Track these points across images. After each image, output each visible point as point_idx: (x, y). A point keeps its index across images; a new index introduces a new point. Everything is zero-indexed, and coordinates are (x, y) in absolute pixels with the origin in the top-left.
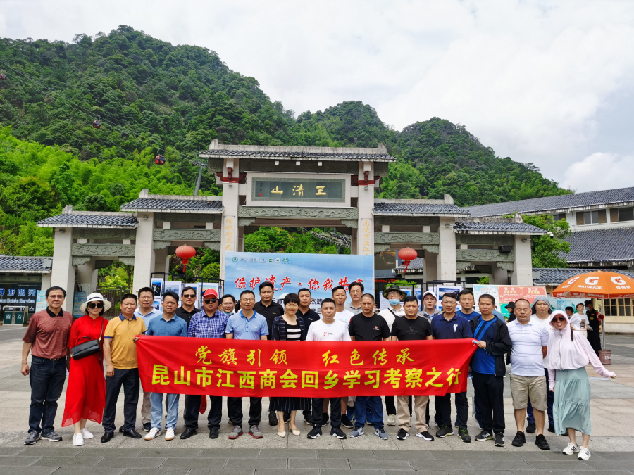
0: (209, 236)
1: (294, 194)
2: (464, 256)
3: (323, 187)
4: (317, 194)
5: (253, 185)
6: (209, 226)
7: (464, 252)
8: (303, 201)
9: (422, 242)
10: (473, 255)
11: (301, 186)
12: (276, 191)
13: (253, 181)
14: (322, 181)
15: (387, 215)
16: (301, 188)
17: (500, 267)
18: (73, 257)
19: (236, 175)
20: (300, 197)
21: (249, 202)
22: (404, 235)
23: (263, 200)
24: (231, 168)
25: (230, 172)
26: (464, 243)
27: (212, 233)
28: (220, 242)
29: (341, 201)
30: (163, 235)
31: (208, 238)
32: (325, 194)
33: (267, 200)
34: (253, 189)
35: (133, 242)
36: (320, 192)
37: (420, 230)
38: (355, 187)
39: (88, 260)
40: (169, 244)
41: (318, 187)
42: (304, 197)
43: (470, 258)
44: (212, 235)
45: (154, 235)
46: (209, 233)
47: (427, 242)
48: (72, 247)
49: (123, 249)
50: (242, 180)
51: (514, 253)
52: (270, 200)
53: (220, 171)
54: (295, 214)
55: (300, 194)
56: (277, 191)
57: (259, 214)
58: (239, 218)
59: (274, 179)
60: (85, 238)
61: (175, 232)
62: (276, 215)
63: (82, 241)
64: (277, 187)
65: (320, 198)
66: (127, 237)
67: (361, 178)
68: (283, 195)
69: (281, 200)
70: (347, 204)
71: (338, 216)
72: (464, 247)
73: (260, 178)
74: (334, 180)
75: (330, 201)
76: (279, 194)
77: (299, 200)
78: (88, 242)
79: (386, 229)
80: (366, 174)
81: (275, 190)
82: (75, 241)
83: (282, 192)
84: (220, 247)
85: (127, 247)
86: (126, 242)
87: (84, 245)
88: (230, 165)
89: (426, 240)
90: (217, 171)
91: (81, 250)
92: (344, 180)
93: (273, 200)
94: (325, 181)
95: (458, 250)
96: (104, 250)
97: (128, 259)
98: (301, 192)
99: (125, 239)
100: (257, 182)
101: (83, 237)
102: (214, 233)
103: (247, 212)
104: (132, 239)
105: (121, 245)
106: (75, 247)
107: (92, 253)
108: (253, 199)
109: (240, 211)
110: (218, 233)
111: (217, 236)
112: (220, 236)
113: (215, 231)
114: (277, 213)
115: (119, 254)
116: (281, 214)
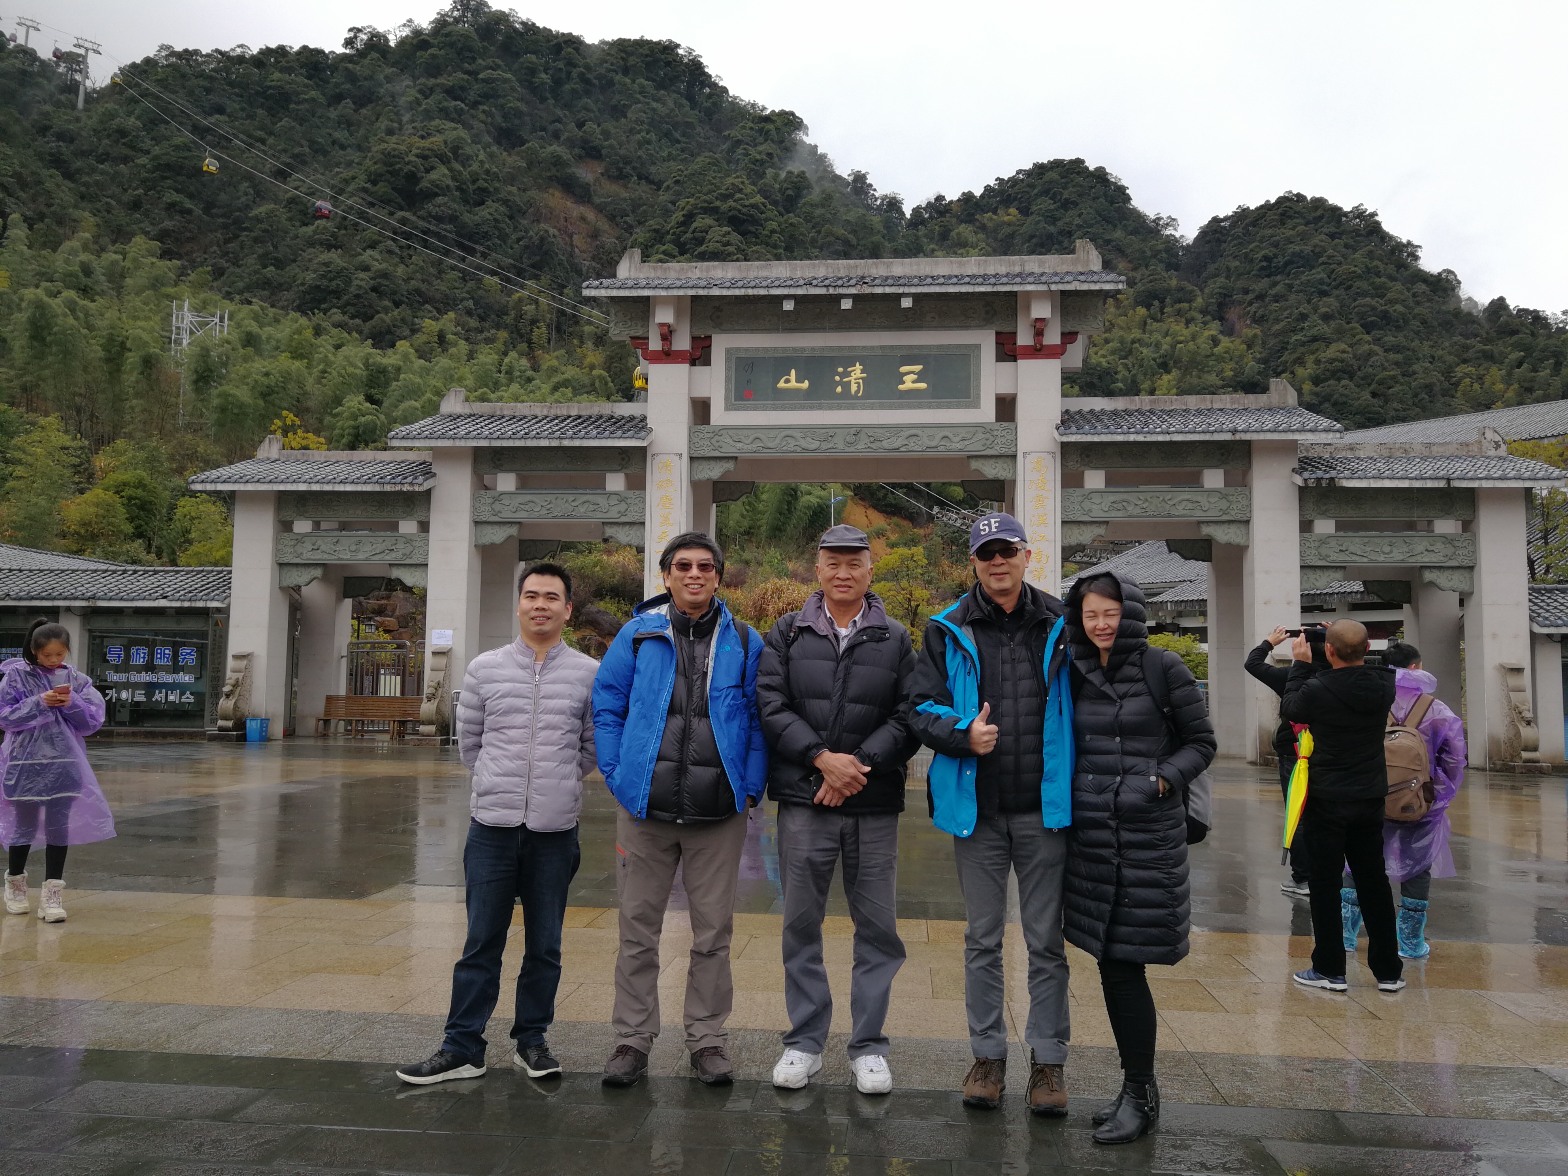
0: (615, 509)
1: (839, 389)
2: (1324, 551)
3: (918, 368)
4: (901, 387)
5: (728, 369)
6: (615, 482)
7: (1324, 540)
8: (864, 407)
9: (1199, 515)
10: (1352, 549)
11: (858, 367)
12: (791, 382)
13: (728, 360)
14: (917, 352)
15: (1096, 439)
16: (857, 372)
17: (1432, 584)
18: (281, 566)
19: (682, 342)
20: (855, 397)
21: (719, 416)
22: (1148, 496)
23: (755, 409)
24: (669, 326)
25: (667, 335)
26: (1324, 514)
27: (622, 499)
28: (643, 524)
29: (967, 406)
30: (497, 507)
31: (613, 514)
32: (923, 386)
33: (765, 408)
34: (727, 380)
35: (424, 527)
36: (909, 383)
37: (1195, 480)
38: (1007, 366)
39: (318, 572)
40: (513, 531)
41: (903, 369)
42: (866, 396)
43: (1342, 557)
44: (623, 507)
45: (474, 509)
46: (614, 500)
47: (1213, 514)
48: (277, 541)
49: (400, 546)
50: (699, 356)
51: (1477, 543)
52: (775, 408)
53: (640, 333)
54: (841, 446)
55: (854, 388)
56: (793, 384)
57: (744, 448)
58: (692, 459)
59: (785, 349)
60: (307, 518)
61: (527, 498)
62: (791, 447)
63: (302, 526)
64: (793, 372)
65: (911, 399)
66: (408, 515)
67: (1024, 338)
68: (808, 394)
69: (802, 408)
70: (987, 412)
71: (959, 446)
72: (1325, 526)
73: (747, 350)
74: (948, 346)
75: (939, 407)
76: (798, 390)
77: (853, 407)
78: (317, 525)
79: (1095, 479)
80: (1039, 328)
81: (787, 381)
82: (285, 526)
83: (806, 384)
84: (643, 537)
85: (408, 540)
86: (408, 527)
87: (305, 535)
88: (664, 316)
89: (1211, 508)
90: (633, 332)
91: (299, 548)
92: (978, 347)
93: (783, 408)
94: (925, 352)
95: (1306, 535)
96: (353, 548)
97: (412, 569)
98: (858, 383)
99: (403, 518)
100: (739, 359)
101: (303, 515)
102: (629, 501)
103: (713, 441)
104: (422, 519)
105: (395, 534)
106: (286, 542)
107: (326, 556)
108: (729, 407)
109: (696, 440)
110: (637, 501)
111: (636, 509)
112: (644, 509)
113: (630, 494)
114: (792, 443)
115: (390, 558)
116: (803, 444)
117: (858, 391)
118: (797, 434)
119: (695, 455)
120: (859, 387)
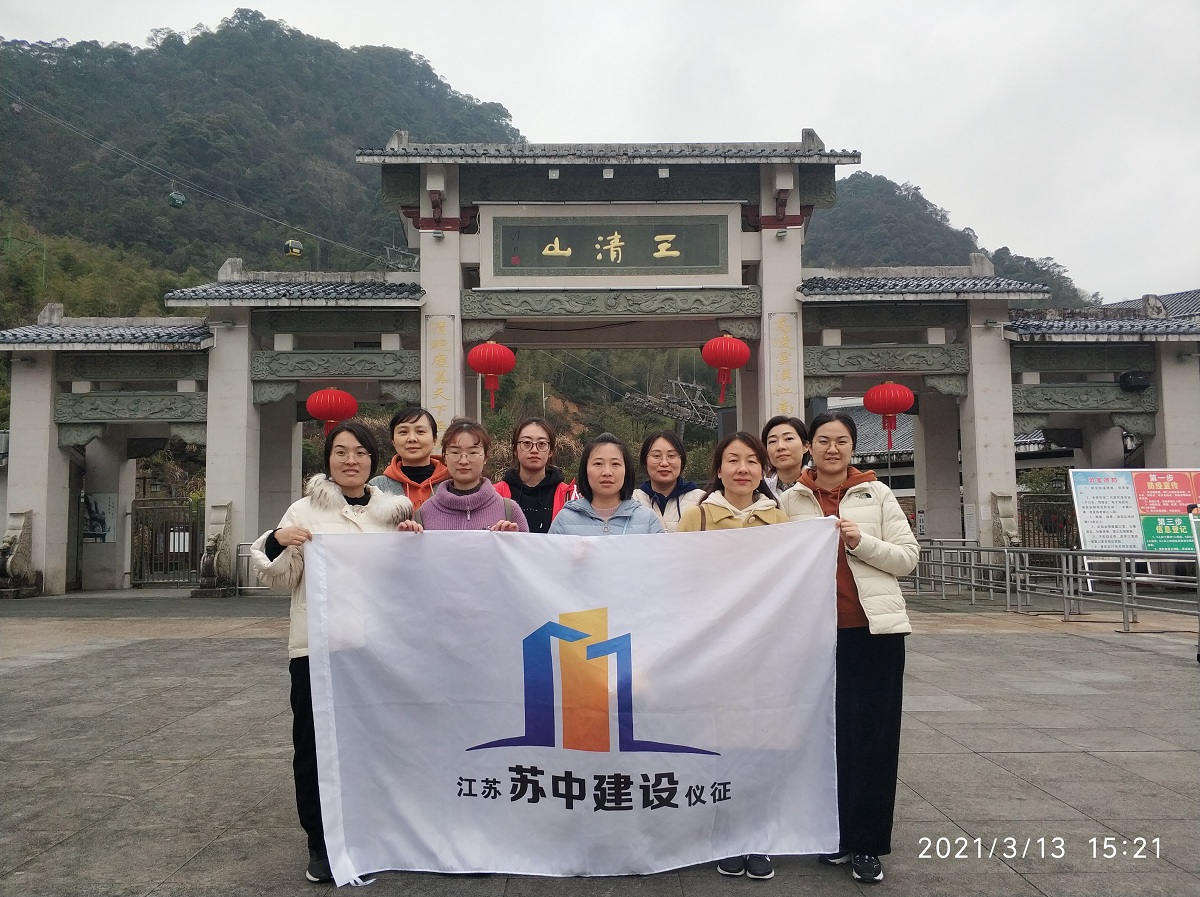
0: (392, 367)
1: (600, 257)
2: (1031, 400)
4: (656, 255)
5: (495, 237)
6: (391, 343)
7: (1031, 390)
9: (924, 368)
10: (1055, 397)
11: (617, 236)
12: (555, 249)
13: (495, 228)
14: (670, 222)
15: (838, 299)
16: (616, 240)
18: (61, 425)
19: (452, 211)
20: (615, 263)
21: (489, 280)
22: (880, 352)
23: (522, 273)
26: (1031, 368)
27: (398, 358)
28: (419, 382)
29: (717, 272)
30: (274, 365)
31: (389, 372)
32: (676, 253)
33: (531, 273)
34: (495, 247)
35: (203, 386)
36: (663, 251)
37: (919, 338)
39: (98, 432)
40: (291, 389)
41: (658, 238)
42: (624, 263)
43: (1046, 405)
44: (398, 365)
45: (252, 369)
46: (389, 359)
47: (936, 367)
48: (55, 401)
49: (179, 405)
50: (468, 224)
51: (1158, 392)
52: (540, 273)
53: (411, 202)
54: (602, 309)
55: (613, 256)
56: (557, 251)
57: (514, 310)
58: (463, 321)
59: (549, 219)
60: (85, 379)
61: (305, 357)
62: (556, 310)
63: (81, 387)
64: (556, 241)
65: (666, 266)
66: (186, 376)
67: (767, 210)
69: (566, 273)
70: (733, 278)
71: (710, 308)
72: (1031, 379)
73: (513, 219)
74: (697, 218)
75: (691, 272)
76: (563, 257)
77: (612, 273)
78: (96, 386)
79: (832, 338)
81: (552, 249)
82: (63, 387)
83: (568, 252)
84: (419, 395)
85: (187, 398)
86: (186, 386)
87: (83, 396)
88: (435, 184)
89: (935, 361)
90: (405, 202)
91: (77, 409)
92: (725, 218)
93: (548, 273)
94: (677, 223)
95: (1017, 386)
96: (132, 407)
97: (191, 428)
98: (617, 251)
99: (182, 378)
100: (506, 229)
101: (82, 376)
102: (404, 360)
103: (483, 304)
104: (201, 378)
105: (175, 393)
106: (64, 402)
107: (104, 415)
108: (498, 272)
109: (467, 303)
110: (412, 360)
111: (412, 367)
112: (419, 367)
113: (405, 353)
114: (557, 306)
115: (168, 416)
116: (569, 307)
117: (617, 258)
118: (561, 297)
119: (467, 317)
120: (618, 254)
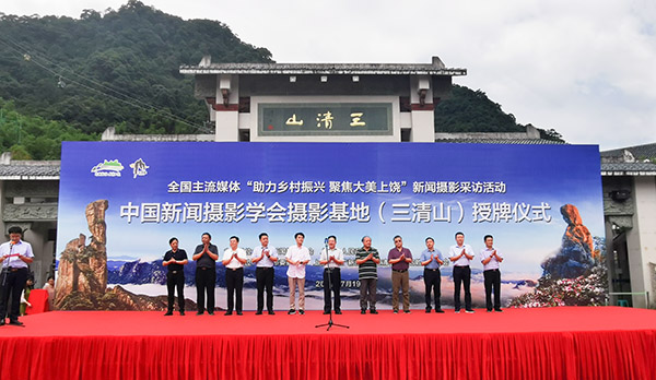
1: (319, 125)
3: (360, 115)
4: (352, 124)
5: (259, 114)
8: (332, 134)
13: (259, 109)
14: (359, 106)
16: (328, 116)
19: (235, 101)
20: (328, 129)
21: (254, 138)
23: (274, 135)
24: (227, 90)
25: (227, 95)
29: (387, 134)
32: (363, 124)
33: (279, 134)
34: (259, 120)
36: (355, 122)
38: (406, 114)
39: (28, 227)
41: (353, 115)
42: (333, 129)
48: (3, 208)
50: (244, 108)
51: (634, 202)
52: (285, 135)
53: (211, 95)
56: (294, 122)
59: (290, 104)
60: (22, 196)
64: (294, 116)
65: (357, 130)
67: (414, 100)
68: (302, 127)
69: (299, 135)
70: (396, 138)
73: (270, 104)
74: (375, 104)
75: (372, 134)
76: (298, 125)
77: (327, 134)
78: (28, 200)
81: (291, 121)
82: (8, 200)
83: (301, 123)
87: (21, 205)
88: (225, 85)
91: (17, 213)
93: (289, 134)
94: (363, 106)
98: (329, 122)
100: (265, 109)
101: (19, 195)
106: (9, 209)
107: (32, 217)
108: (260, 134)
117: (329, 126)
